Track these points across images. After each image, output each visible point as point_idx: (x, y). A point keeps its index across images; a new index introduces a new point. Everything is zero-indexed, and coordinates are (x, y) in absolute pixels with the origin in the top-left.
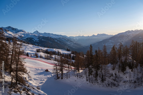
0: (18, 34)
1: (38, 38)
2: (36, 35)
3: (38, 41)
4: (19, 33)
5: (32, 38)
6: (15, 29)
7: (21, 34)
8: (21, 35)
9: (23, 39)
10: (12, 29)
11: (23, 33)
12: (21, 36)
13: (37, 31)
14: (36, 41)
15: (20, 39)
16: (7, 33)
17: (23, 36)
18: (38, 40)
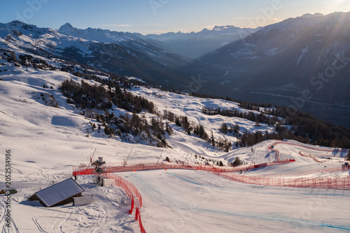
0: (42, 39)
1: (90, 49)
2: (83, 40)
3: (93, 56)
4: (42, 37)
5: (77, 50)
6: (32, 28)
7: (47, 39)
8: (50, 41)
9: (57, 52)
10: (23, 27)
11: (52, 36)
12: (50, 46)
13: (68, 24)
14: (86, 55)
15: (51, 52)
16: (20, 40)
17: (54, 43)
18: (90, 52)
